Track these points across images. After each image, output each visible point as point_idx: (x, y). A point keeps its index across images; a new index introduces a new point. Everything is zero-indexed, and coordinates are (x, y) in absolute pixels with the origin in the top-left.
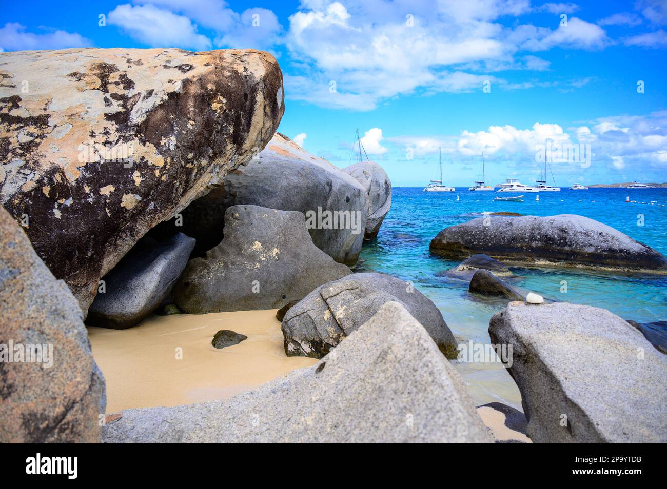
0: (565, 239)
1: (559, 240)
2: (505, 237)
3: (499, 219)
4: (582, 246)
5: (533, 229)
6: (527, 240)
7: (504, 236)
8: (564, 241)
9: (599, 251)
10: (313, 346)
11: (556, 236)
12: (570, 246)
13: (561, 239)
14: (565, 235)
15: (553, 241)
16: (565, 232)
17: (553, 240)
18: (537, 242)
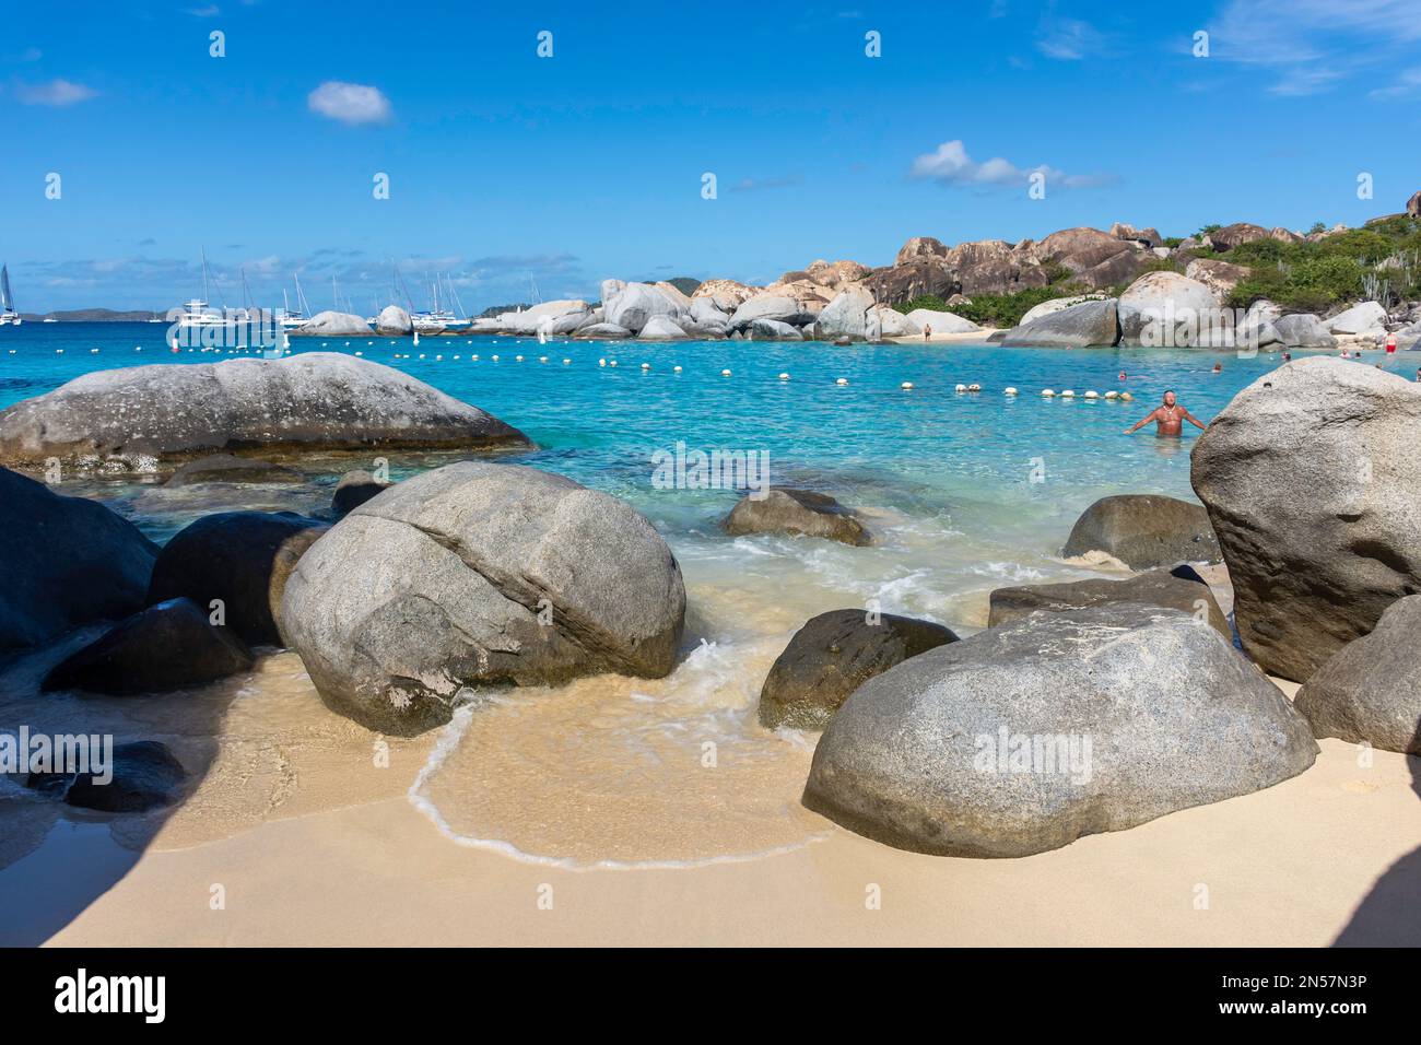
0: (348, 404)
1: (338, 409)
2: (212, 413)
3: (180, 370)
4: (386, 417)
5: (272, 386)
6: (267, 416)
7: (211, 411)
8: (347, 411)
9: (419, 424)
10: (453, 673)
11: (328, 401)
12: (364, 418)
13: (341, 407)
14: (347, 397)
15: (326, 413)
16: (346, 391)
17: (323, 408)
18: (291, 419)
